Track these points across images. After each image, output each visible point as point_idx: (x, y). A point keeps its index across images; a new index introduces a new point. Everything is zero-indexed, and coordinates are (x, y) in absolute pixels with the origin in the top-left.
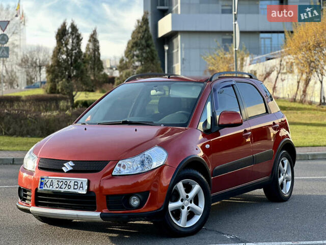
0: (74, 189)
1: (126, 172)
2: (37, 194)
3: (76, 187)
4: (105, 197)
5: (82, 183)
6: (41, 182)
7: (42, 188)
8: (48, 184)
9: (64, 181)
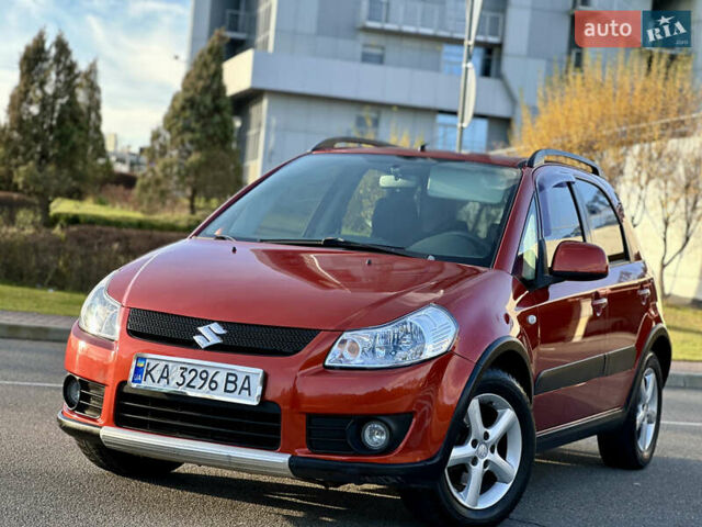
0: (226, 391)
1: (358, 361)
2: (122, 395)
4: (304, 417)
5: (247, 377)
6: (137, 368)
7: (140, 382)
8: (156, 374)
9: (200, 370)
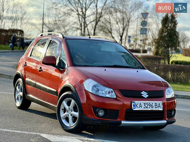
0: (155, 108)
3: (156, 107)
5: (159, 104)
